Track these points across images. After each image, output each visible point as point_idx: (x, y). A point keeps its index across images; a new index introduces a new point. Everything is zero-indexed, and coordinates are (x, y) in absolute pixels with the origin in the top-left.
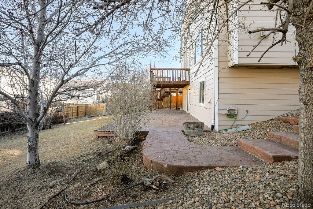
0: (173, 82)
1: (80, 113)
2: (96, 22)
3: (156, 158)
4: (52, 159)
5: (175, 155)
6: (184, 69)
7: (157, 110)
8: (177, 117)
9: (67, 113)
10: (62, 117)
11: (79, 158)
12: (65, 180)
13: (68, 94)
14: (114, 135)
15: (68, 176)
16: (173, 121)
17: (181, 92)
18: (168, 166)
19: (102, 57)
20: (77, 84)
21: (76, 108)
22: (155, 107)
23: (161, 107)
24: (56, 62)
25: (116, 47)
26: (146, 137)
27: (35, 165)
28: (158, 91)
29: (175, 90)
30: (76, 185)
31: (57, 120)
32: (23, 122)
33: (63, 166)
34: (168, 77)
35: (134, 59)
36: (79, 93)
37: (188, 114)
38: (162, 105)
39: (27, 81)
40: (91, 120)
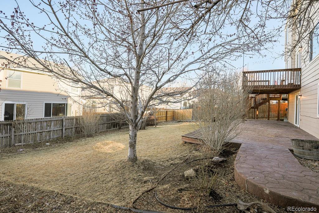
0: (274, 86)
1: (168, 118)
2: (193, 24)
3: (253, 178)
4: (145, 156)
5: (281, 181)
6: (291, 70)
7: (251, 119)
8: (280, 131)
9: (158, 116)
10: (153, 120)
11: (167, 160)
12: (155, 179)
13: (160, 100)
14: (201, 143)
15: (158, 176)
16: (274, 135)
17: (285, 99)
18: (270, 192)
19: (192, 63)
20: (167, 90)
21: (165, 113)
22: (247, 115)
23: (256, 116)
24: (152, 71)
25: (206, 52)
26: (237, 150)
27: (134, 159)
28: (252, 97)
29: (276, 97)
30: (165, 186)
31: (150, 123)
32: (127, 122)
33: (154, 165)
34: (267, 81)
35: (226, 62)
36: (169, 99)
37: (296, 127)
38: (257, 113)
39: (131, 89)
40: (178, 125)
